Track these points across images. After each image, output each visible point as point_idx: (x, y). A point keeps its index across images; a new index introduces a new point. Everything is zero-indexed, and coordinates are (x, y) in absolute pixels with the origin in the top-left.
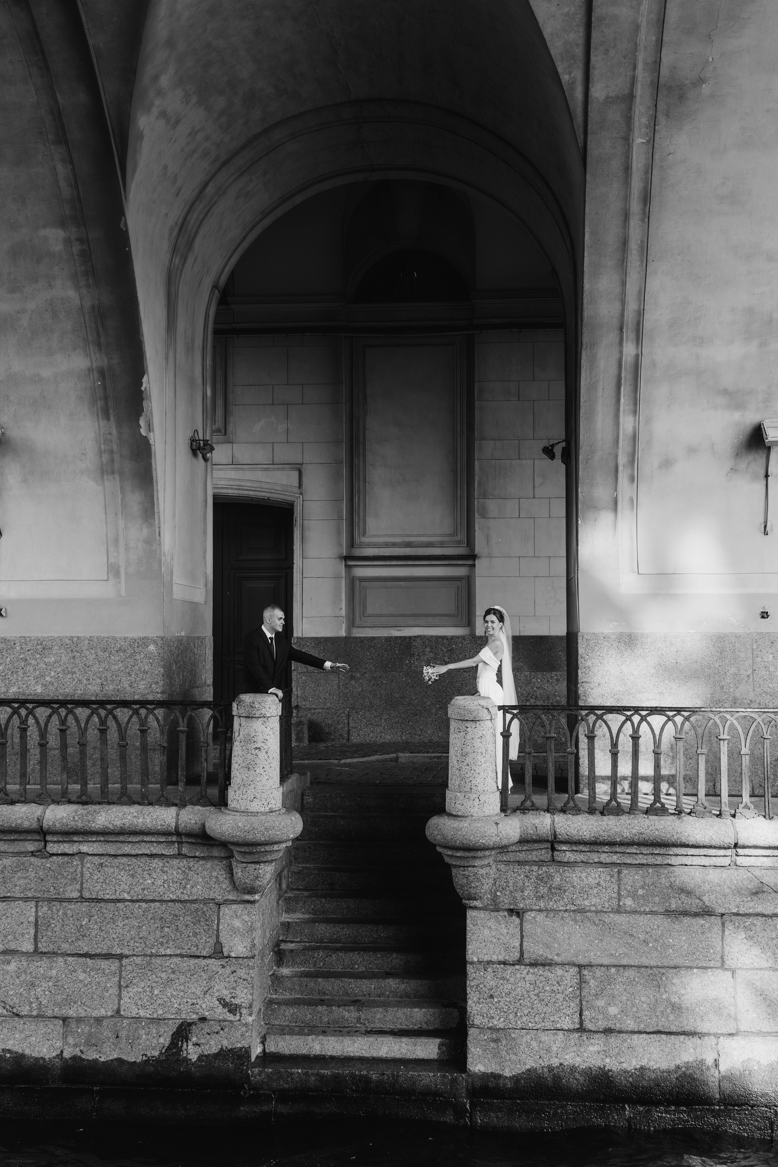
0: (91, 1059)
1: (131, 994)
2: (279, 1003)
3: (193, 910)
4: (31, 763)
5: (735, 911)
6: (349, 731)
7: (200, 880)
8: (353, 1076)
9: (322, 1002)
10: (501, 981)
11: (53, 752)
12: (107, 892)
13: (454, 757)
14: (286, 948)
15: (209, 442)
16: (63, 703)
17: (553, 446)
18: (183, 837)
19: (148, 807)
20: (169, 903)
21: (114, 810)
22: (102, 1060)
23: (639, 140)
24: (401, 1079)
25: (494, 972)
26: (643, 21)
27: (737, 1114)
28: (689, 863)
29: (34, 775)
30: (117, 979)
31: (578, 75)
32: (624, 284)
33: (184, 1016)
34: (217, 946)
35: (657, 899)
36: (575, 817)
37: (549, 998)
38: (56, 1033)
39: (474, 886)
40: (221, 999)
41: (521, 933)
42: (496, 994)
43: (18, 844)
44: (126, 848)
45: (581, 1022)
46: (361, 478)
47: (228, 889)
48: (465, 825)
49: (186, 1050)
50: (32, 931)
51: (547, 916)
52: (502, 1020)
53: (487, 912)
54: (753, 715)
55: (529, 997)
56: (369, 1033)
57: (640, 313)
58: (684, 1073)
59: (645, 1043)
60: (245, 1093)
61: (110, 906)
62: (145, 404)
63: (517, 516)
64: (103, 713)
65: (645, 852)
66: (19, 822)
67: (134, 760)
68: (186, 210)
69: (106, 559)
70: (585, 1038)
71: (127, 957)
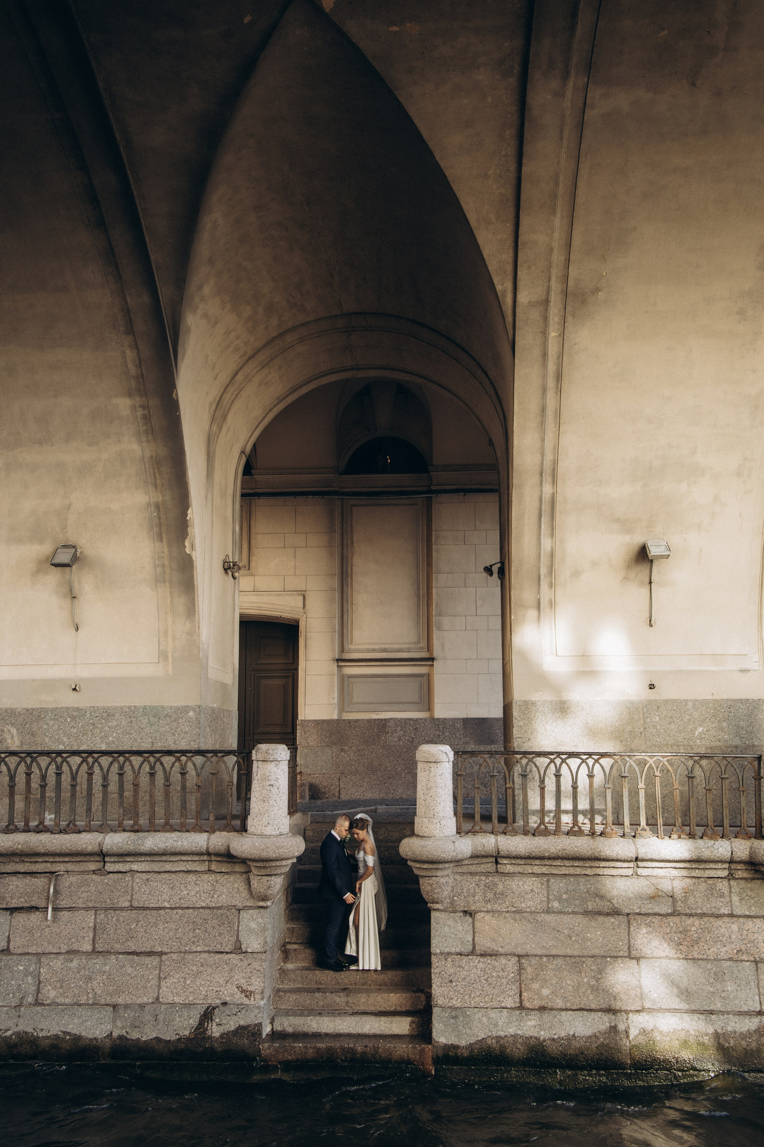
0: (134, 1038)
1: (168, 984)
2: (285, 991)
3: (218, 914)
4: (96, 804)
5: (637, 911)
6: (339, 791)
7: (225, 891)
8: (343, 1049)
9: (319, 990)
10: (458, 969)
11: (113, 796)
12: (152, 901)
13: (420, 790)
14: (291, 947)
15: (237, 563)
16: (121, 753)
17: (491, 566)
18: (212, 856)
19: (186, 833)
20: (200, 910)
21: (159, 836)
22: (144, 1039)
23: (553, 334)
24: (381, 1050)
25: (453, 961)
26: (555, 245)
27: (645, 1076)
28: (601, 873)
29: (97, 814)
30: (157, 972)
31: (509, 285)
32: (543, 440)
33: (209, 1002)
34: (237, 944)
35: (577, 902)
36: (513, 837)
37: (495, 982)
38: (107, 1018)
39: (437, 892)
40: (240, 987)
41: (473, 930)
42: (455, 979)
43: (82, 865)
44: (167, 866)
45: (521, 1002)
46: (349, 600)
47: (246, 898)
48: (430, 843)
49: (211, 1029)
50: (91, 935)
51: (493, 916)
52: (459, 1000)
53: (447, 913)
54: (646, 758)
55: (480, 981)
56: (354, 1014)
57: (555, 462)
58: (602, 1043)
59: (571, 1018)
60: (257, 1064)
61: (154, 912)
62: (189, 529)
63: (464, 629)
64: (152, 759)
65: (567, 865)
66: (84, 846)
67: (176, 801)
68: (222, 390)
69: (157, 647)
70: (524, 1014)
71: (166, 954)
